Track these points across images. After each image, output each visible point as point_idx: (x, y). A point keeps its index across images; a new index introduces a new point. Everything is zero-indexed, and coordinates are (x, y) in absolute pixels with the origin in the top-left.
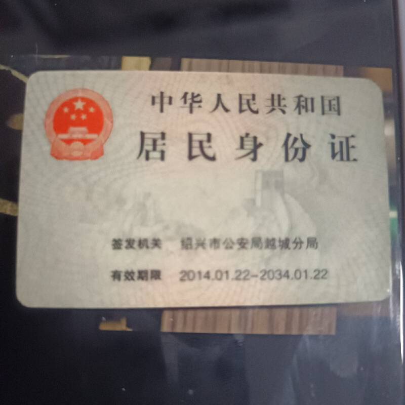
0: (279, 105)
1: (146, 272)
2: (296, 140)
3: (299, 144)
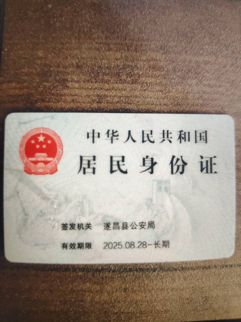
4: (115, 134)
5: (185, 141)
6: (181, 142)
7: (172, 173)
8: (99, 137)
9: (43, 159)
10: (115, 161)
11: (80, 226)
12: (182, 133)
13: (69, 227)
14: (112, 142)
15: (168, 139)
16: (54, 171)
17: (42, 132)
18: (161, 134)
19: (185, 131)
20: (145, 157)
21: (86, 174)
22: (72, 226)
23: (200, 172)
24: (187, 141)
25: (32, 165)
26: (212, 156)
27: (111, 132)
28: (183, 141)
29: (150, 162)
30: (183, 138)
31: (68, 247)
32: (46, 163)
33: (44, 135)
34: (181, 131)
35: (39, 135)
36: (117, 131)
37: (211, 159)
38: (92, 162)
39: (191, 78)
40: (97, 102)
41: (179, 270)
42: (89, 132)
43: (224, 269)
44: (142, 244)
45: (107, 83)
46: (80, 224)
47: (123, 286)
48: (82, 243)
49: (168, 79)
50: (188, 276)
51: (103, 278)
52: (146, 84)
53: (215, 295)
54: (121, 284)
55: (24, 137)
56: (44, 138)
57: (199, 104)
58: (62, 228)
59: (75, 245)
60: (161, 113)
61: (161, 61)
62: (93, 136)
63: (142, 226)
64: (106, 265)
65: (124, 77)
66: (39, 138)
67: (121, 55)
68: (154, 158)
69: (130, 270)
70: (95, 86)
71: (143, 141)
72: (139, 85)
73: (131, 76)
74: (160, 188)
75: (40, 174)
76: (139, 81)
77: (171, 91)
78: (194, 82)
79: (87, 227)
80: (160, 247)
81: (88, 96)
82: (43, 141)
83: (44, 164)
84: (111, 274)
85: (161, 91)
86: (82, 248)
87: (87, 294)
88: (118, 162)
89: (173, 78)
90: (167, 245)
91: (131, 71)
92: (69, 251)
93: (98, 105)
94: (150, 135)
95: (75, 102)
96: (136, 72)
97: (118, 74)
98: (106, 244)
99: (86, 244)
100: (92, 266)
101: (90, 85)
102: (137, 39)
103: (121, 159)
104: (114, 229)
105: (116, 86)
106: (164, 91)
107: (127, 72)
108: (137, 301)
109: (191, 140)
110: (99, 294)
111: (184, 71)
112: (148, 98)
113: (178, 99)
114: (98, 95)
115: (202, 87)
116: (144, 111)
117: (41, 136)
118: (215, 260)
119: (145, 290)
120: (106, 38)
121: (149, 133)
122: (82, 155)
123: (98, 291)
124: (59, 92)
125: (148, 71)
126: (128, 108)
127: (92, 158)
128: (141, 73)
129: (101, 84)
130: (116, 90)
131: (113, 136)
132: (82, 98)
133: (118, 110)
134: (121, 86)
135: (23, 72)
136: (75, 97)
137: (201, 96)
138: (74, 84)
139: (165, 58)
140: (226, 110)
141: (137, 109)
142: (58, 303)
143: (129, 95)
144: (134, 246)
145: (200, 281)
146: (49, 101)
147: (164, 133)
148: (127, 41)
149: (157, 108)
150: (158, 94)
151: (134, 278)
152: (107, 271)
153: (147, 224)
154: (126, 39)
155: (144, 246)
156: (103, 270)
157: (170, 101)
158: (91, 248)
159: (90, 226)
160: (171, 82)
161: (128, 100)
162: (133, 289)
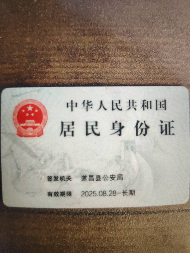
4: (90, 104)
5: (148, 108)
6: (144, 110)
7: (137, 135)
8: (76, 106)
9: (31, 125)
10: (90, 125)
11: (62, 178)
12: (145, 102)
13: (53, 179)
14: (87, 110)
15: (133, 107)
16: (40, 134)
17: (30, 103)
18: (128, 103)
19: (147, 100)
20: (114, 122)
21: (67, 136)
22: (56, 178)
23: (160, 133)
24: (149, 109)
25: (23, 129)
26: (170, 121)
27: (86, 102)
28: (146, 108)
29: (119, 126)
30: (146, 106)
31: (53, 195)
32: (34, 127)
33: (32, 105)
34: (144, 101)
35: (28, 105)
36: (91, 102)
37: (169, 123)
38: (71, 127)
39: (152, 56)
40: (75, 78)
41: (143, 214)
42: (68, 102)
43: (180, 213)
44: (113, 193)
45: (83, 62)
46: (62, 176)
47: (98, 226)
48: (64, 192)
49: (133, 57)
50: (151, 219)
51: (81, 220)
52: (114, 63)
53: (173, 234)
54: (95, 225)
55: (16, 107)
56: (32, 107)
57: (159, 78)
58: (48, 180)
59: (58, 193)
60: (127, 86)
61: (127, 43)
62: (72, 105)
63: (113, 178)
64: (83, 209)
65: (96, 57)
66: (28, 107)
67: (94, 39)
68: (122, 122)
69: (103, 213)
70: (73, 65)
71: (113, 109)
72: (109, 63)
73: (102, 56)
74: (127, 147)
75: (30, 136)
76: (109, 60)
77: (135, 68)
78: (155, 59)
79: (68, 179)
80: (127, 195)
81: (67, 73)
82: (31, 110)
83: (33, 129)
84: (87, 217)
85: (128, 68)
86: (64, 196)
87: (68, 232)
88: (92, 126)
89: (137, 56)
90: (133, 193)
91: (103, 52)
92: (53, 198)
93: (75, 80)
94: (118, 104)
95: (57, 78)
96: (106, 52)
97: (92, 55)
98: (83, 193)
99: (67, 192)
100: (72, 210)
101: (68, 64)
102: (107, 26)
103: (94, 124)
104: (89, 180)
105: (90, 64)
106: (130, 67)
107: (99, 53)
108: (109, 238)
109: (152, 107)
110: (78, 232)
111: (146, 50)
112: (116, 74)
113: (142, 74)
114: (75, 73)
115: (161, 63)
116: (113, 84)
117: (30, 106)
118: (173, 205)
119: (115, 230)
120: (81, 26)
121: (118, 102)
122: (63, 121)
123: (77, 230)
124: (43, 70)
125: (116, 51)
126: (100, 82)
127: (71, 124)
128: (110, 53)
129: (77, 63)
130: (90, 68)
131: (88, 105)
132: (62, 75)
133: (92, 84)
134: (94, 64)
135: (15, 55)
136: (57, 74)
137: (161, 71)
138: (56, 63)
139: (131, 40)
140: (182, 82)
141: (107, 83)
142: (45, 239)
143: (101, 72)
144: (106, 195)
145: (160, 222)
146: (35, 78)
147: (130, 103)
148: (99, 28)
149: (124, 82)
150: (124, 70)
151: (106, 220)
152: (84, 214)
153: (117, 177)
154: (98, 26)
155: (115, 194)
156: (81, 213)
157: (134, 76)
158: (71, 196)
159: (70, 178)
160: (136, 60)
161: (100, 76)
162: (105, 229)
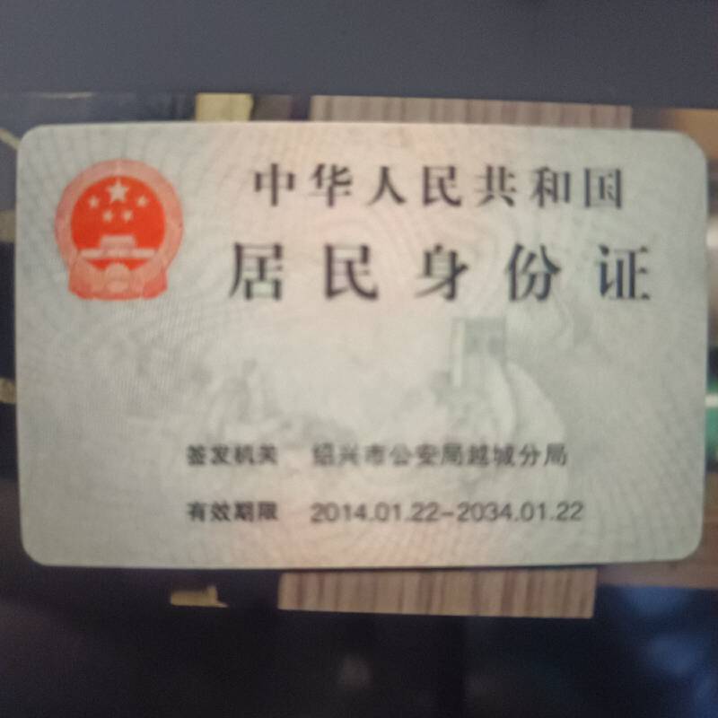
0: (502, 187)
1: (249, 506)
2: (532, 257)
3: (538, 267)
